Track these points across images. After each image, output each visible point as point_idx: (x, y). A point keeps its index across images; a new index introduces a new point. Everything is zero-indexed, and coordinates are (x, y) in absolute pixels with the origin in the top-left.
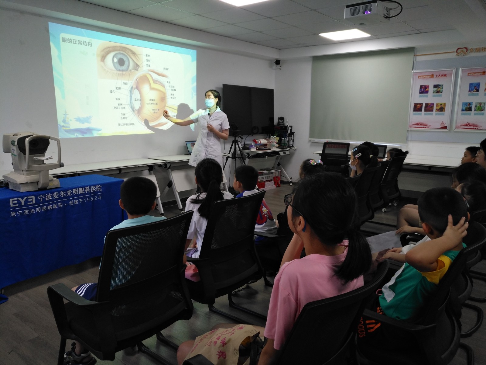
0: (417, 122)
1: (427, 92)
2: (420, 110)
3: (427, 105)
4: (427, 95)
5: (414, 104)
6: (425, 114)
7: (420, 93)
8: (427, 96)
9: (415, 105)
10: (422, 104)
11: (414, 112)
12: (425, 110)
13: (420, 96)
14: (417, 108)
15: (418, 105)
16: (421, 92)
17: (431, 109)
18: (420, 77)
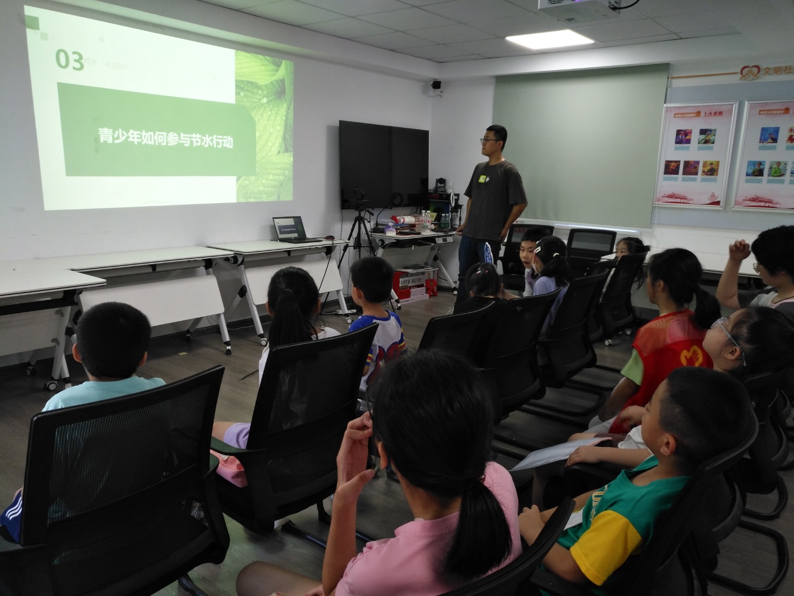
0: (669, 193)
1: (688, 142)
2: (676, 172)
3: (687, 164)
4: (689, 147)
5: (666, 161)
6: (684, 180)
8: (688, 149)
9: (668, 164)
10: (679, 162)
11: (666, 175)
12: (685, 173)
13: (676, 149)
14: (671, 168)
15: (673, 164)
16: (678, 142)
17: (694, 170)
18: (676, 116)
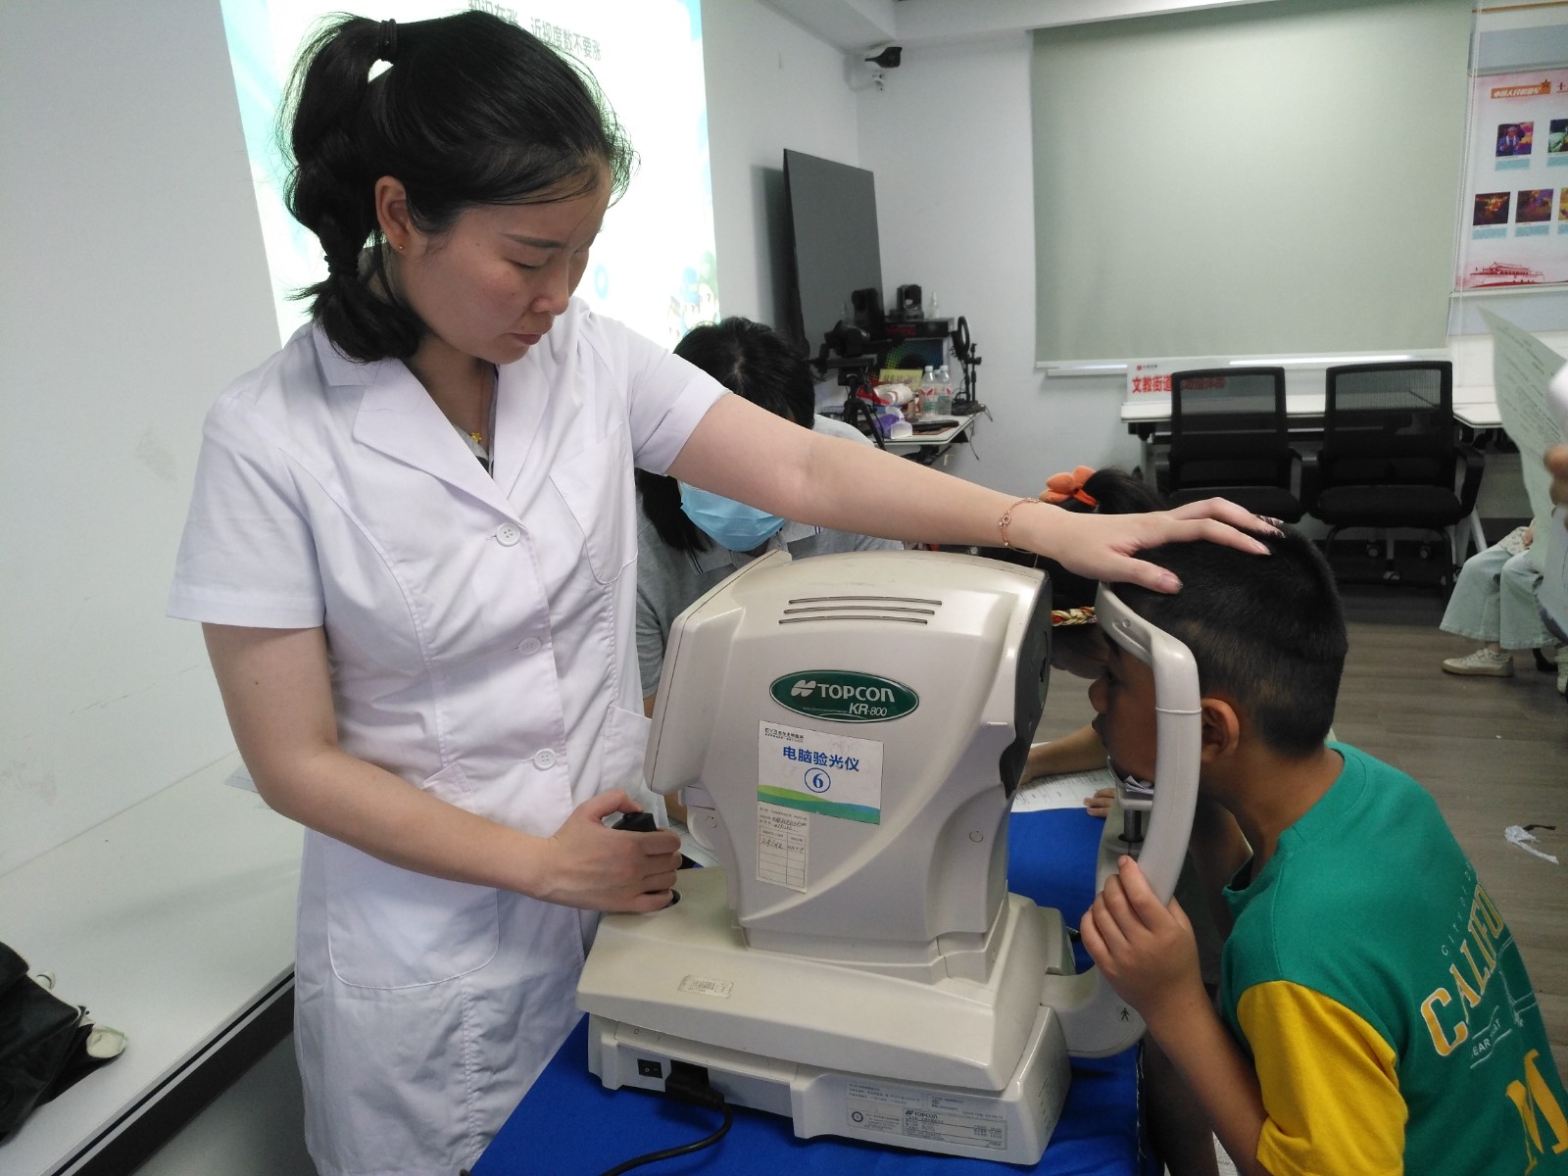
0: (1488, 264)
1: (1526, 149)
2: (1501, 217)
3: (1525, 197)
4: (1528, 160)
5: (1477, 196)
6: (1519, 233)
7: (1499, 153)
8: (1526, 164)
9: (1481, 201)
10: (1508, 194)
11: (1478, 227)
12: (1520, 218)
13: (1499, 167)
14: (1489, 211)
15: (1493, 201)
16: (1504, 151)
17: (1541, 211)
18: (1497, 94)
